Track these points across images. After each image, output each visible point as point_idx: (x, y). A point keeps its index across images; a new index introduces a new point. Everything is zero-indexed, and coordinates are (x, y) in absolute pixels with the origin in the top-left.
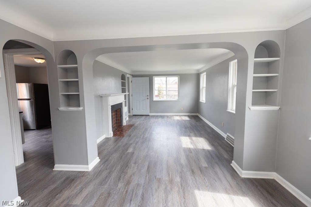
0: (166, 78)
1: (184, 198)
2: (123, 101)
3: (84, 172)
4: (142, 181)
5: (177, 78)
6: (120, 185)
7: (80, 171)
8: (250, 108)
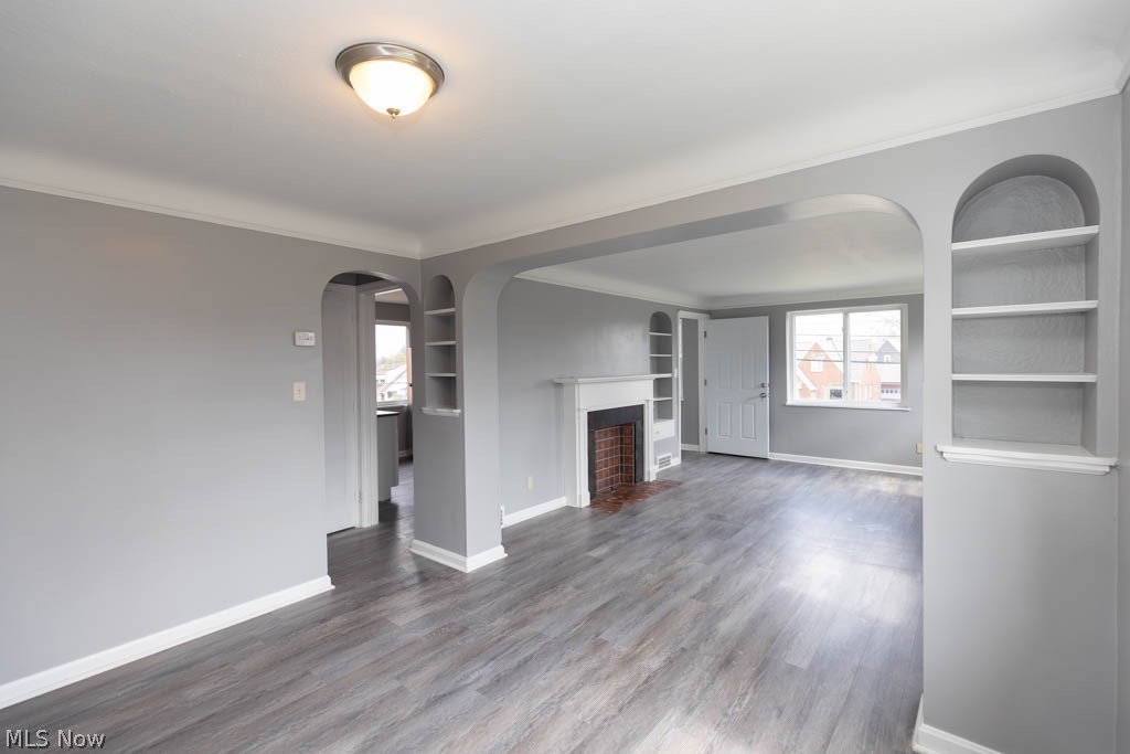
0: (846, 314)
1: (620, 710)
2: (648, 401)
3: (456, 570)
4: (555, 632)
5: (899, 312)
6: (501, 622)
7: (450, 568)
8: (942, 453)
